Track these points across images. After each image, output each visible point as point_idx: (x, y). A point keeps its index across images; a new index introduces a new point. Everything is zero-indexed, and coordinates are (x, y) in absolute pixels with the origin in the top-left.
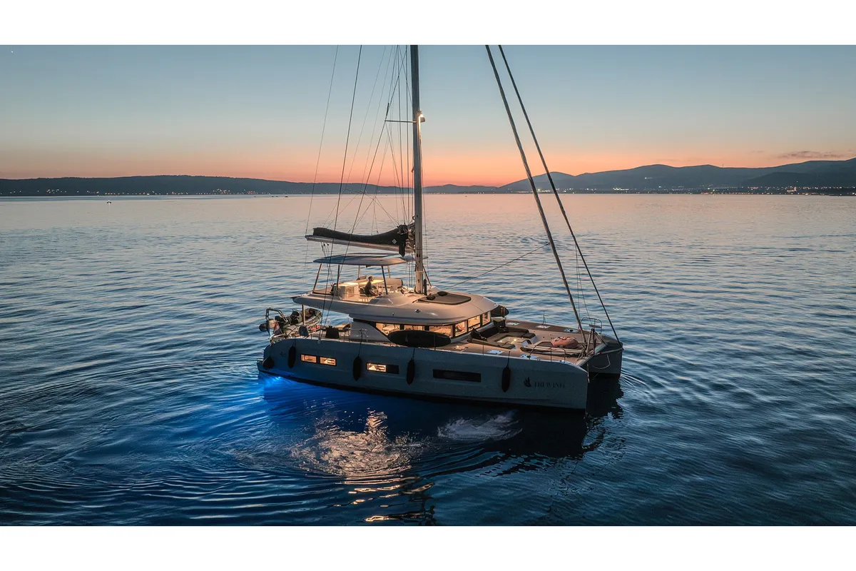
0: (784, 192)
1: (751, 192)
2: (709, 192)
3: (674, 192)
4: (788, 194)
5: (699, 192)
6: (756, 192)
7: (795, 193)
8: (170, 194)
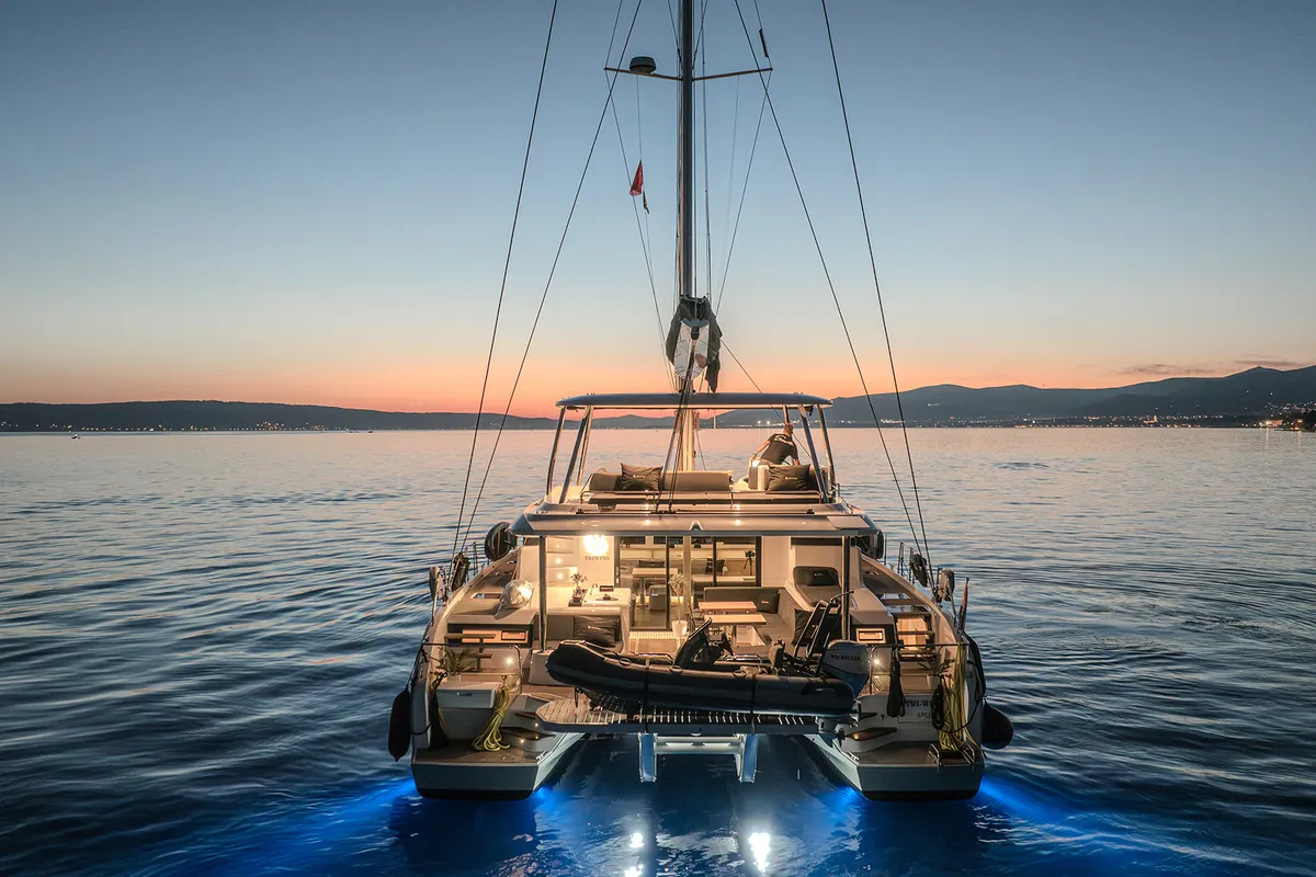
0: (1138, 424)
1: (1088, 424)
2: (1027, 424)
3: (973, 426)
4: (1145, 425)
5: (1011, 425)
6: (1096, 424)
7: (1156, 425)
8: (188, 429)
